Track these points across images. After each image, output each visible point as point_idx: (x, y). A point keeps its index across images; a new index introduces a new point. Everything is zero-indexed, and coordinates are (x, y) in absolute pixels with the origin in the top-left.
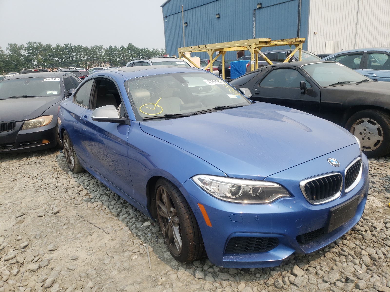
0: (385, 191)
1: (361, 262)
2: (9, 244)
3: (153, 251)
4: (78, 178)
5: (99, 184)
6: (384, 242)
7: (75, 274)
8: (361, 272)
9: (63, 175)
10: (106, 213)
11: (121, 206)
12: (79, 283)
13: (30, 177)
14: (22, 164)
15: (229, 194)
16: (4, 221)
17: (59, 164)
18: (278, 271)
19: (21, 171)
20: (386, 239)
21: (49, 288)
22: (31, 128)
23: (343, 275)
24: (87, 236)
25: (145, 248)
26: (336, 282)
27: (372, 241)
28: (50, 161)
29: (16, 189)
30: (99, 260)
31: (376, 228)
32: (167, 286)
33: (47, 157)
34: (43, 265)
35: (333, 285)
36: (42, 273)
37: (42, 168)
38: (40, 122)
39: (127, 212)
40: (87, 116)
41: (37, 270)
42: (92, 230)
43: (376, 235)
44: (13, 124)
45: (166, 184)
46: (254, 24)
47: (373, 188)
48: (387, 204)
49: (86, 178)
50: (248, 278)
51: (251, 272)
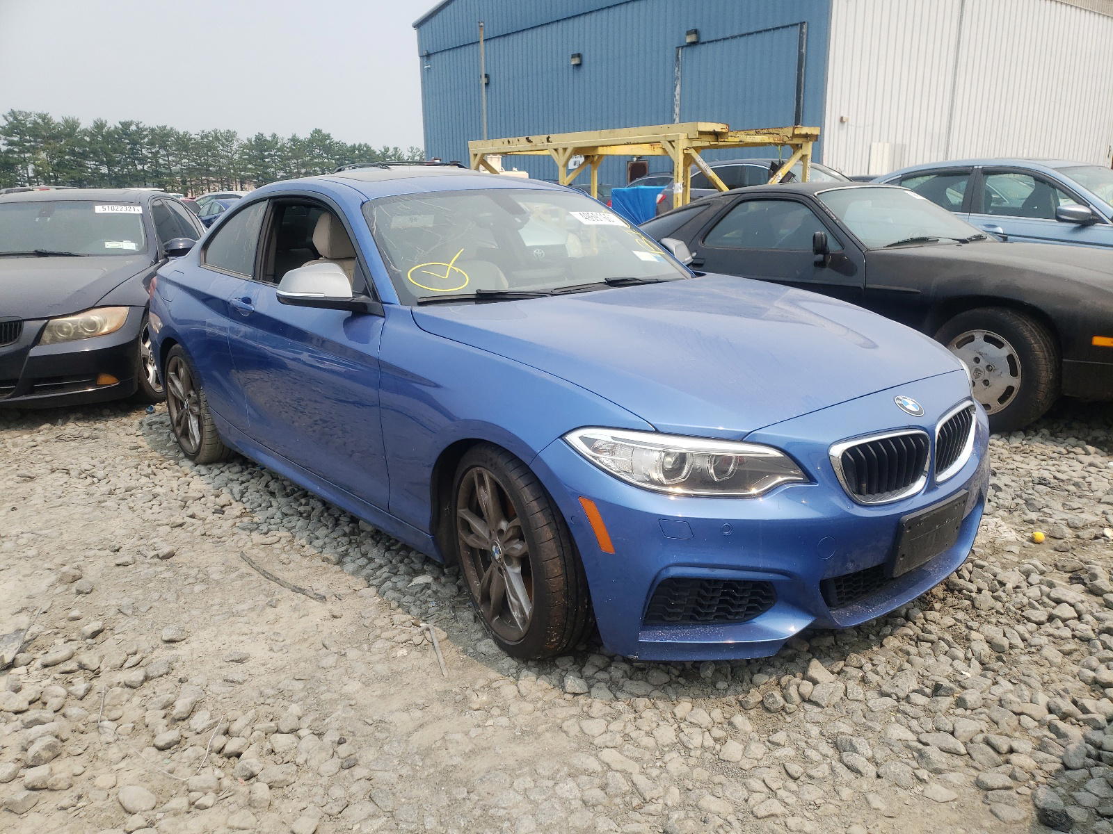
0: (1024, 506)
1: (970, 655)
2: (46, 628)
3: (448, 638)
4: (213, 475)
5: (273, 491)
6: (1023, 614)
7: (249, 692)
8: (968, 675)
9: (165, 468)
10: (306, 557)
11: (344, 540)
12: (263, 710)
13: (71, 472)
14: (39, 439)
15: (657, 475)
16: (21, 577)
17: (149, 440)
18: (770, 675)
19: (42, 457)
20: (1027, 607)
21: (184, 720)
22: (67, 340)
23: (926, 681)
24: (264, 608)
25: (428, 633)
26: (911, 695)
27: (993, 611)
28: (122, 434)
29: (37, 500)
30: (306, 661)
31: (1005, 585)
32: (496, 711)
33: (110, 424)
34: (156, 673)
35: (903, 702)
36: (157, 689)
37: (102, 450)
38: (93, 325)
39: (364, 555)
40: (252, 298)
41: (142, 682)
42: (274, 595)
43: (1005, 599)
44: (16, 326)
45: (491, 459)
46: (678, 88)
47: (997, 500)
48: (1030, 535)
49: (235, 477)
50: (697, 692)
51: (704, 679)
